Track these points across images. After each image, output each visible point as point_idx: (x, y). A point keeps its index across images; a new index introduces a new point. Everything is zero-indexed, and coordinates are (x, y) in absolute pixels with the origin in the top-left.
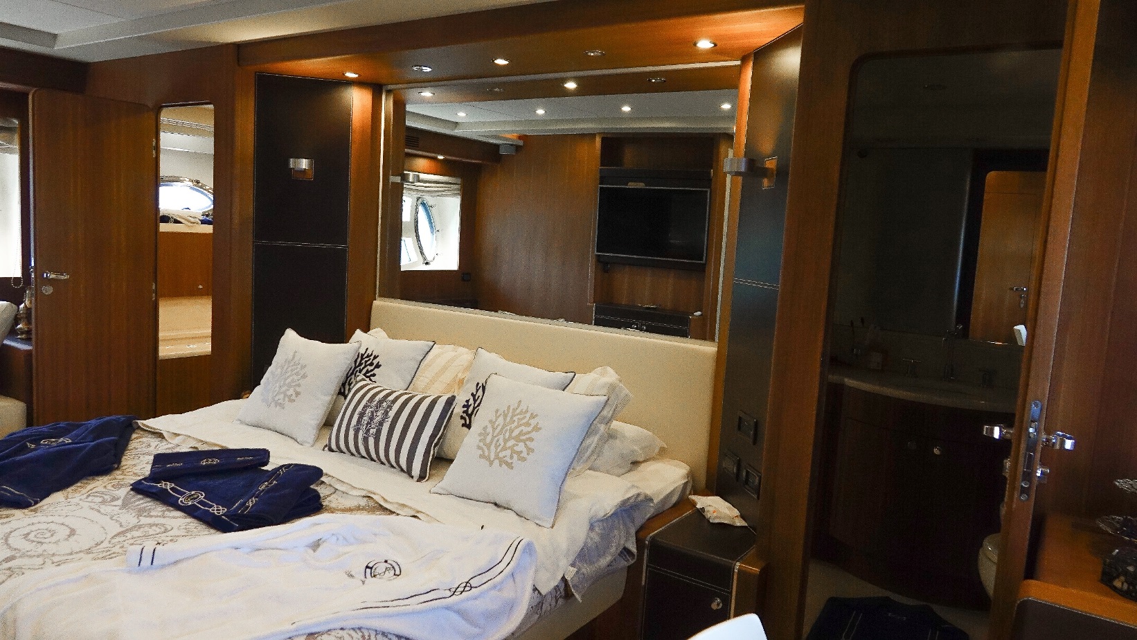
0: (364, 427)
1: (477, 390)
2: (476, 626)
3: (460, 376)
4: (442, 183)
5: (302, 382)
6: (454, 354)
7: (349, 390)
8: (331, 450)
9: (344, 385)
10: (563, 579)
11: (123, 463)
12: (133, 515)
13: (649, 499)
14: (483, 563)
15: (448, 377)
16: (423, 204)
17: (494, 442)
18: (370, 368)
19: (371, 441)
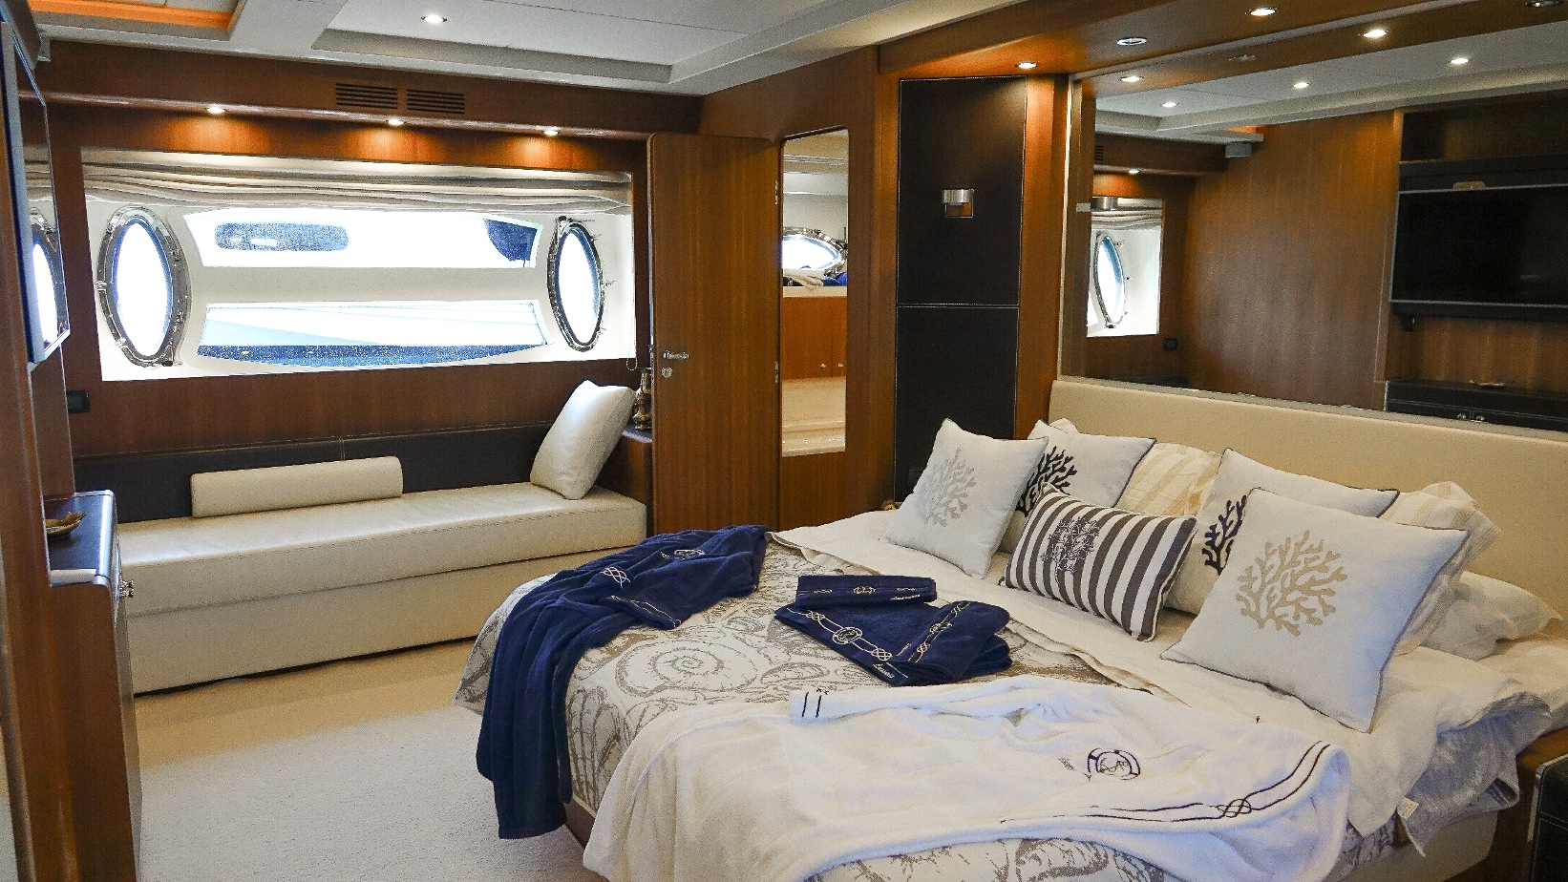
0: (1059, 557)
1: (1229, 513)
2: (1261, 868)
3: (1193, 490)
4: (1135, 209)
5: (970, 490)
6: (1178, 457)
7: (1033, 506)
8: (1010, 585)
9: (1023, 497)
10: (1396, 817)
11: (761, 585)
12: (782, 650)
13: (1540, 705)
14: (1265, 774)
15: (1173, 491)
16: (1107, 242)
17: (1265, 593)
18: (1061, 475)
19: (1069, 578)
